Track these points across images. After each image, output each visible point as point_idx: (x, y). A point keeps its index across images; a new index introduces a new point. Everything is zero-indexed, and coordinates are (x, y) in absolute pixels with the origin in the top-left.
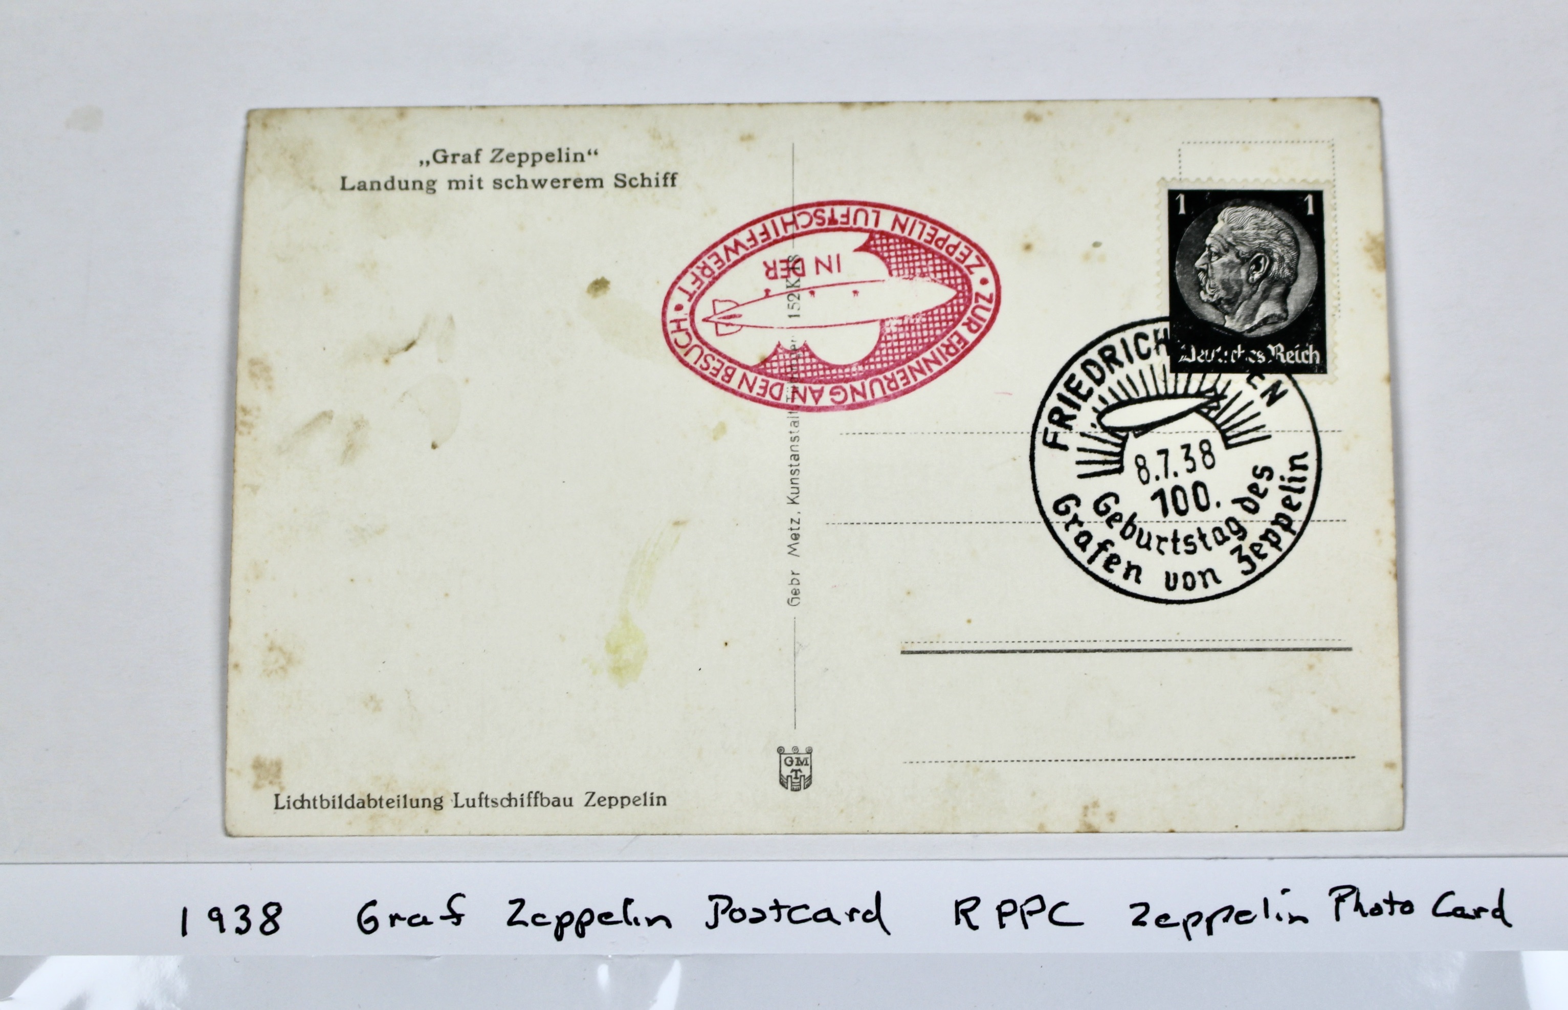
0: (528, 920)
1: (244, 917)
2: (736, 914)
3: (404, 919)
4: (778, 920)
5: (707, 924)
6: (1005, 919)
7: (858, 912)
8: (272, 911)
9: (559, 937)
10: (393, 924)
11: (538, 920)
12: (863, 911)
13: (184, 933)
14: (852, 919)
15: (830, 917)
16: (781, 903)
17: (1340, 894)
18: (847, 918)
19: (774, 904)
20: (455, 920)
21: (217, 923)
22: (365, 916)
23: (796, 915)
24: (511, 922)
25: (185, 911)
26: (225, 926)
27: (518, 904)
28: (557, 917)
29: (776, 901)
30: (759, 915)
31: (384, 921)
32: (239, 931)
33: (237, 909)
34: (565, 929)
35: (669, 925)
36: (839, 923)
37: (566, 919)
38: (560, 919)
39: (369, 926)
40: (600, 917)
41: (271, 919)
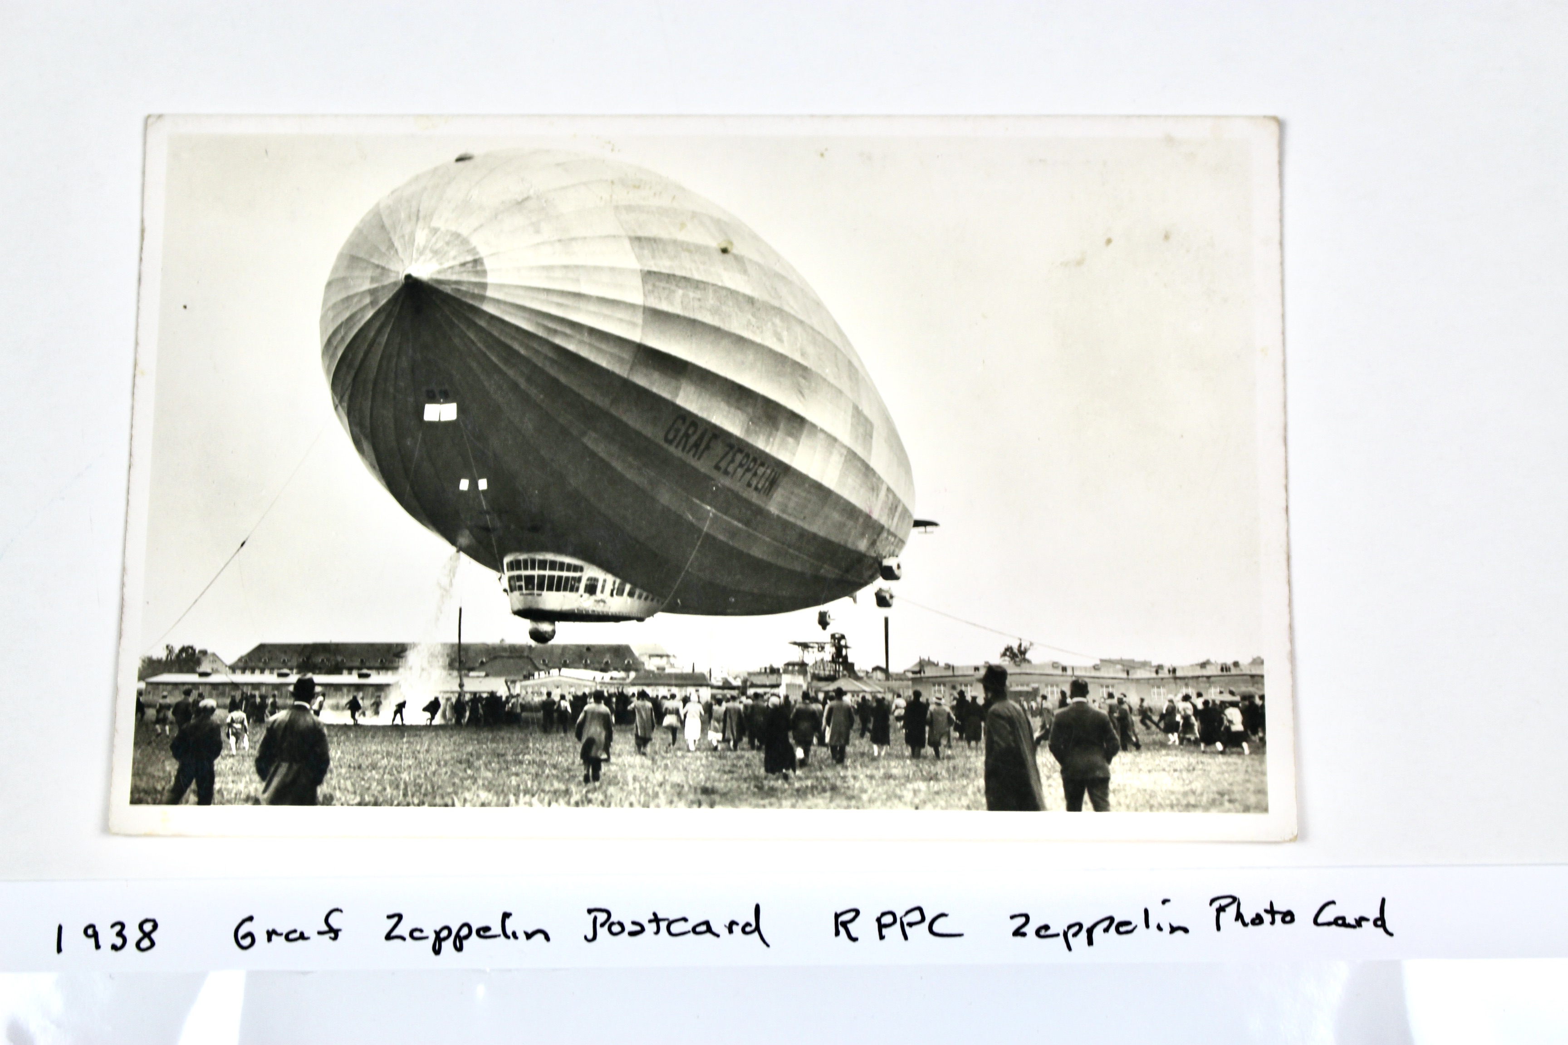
0: (407, 935)
1: (120, 934)
2: (615, 928)
3: (281, 934)
4: (657, 932)
5: (586, 937)
6: (885, 931)
7: (737, 924)
8: (148, 927)
9: (437, 951)
10: (269, 939)
11: (415, 934)
12: (742, 924)
13: (59, 950)
14: (731, 931)
15: (709, 930)
16: (660, 916)
17: (1220, 905)
18: (727, 930)
19: (652, 917)
20: (332, 935)
21: (92, 940)
22: (241, 932)
23: (675, 928)
24: (388, 937)
25: (60, 928)
26: (101, 943)
27: (396, 919)
28: (435, 932)
29: (655, 914)
30: (638, 928)
31: (261, 937)
32: (114, 947)
33: (113, 926)
34: (444, 944)
35: (547, 938)
36: (718, 936)
37: (444, 934)
38: (438, 933)
39: (246, 942)
40: (478, 932)
41: (147, 935)
